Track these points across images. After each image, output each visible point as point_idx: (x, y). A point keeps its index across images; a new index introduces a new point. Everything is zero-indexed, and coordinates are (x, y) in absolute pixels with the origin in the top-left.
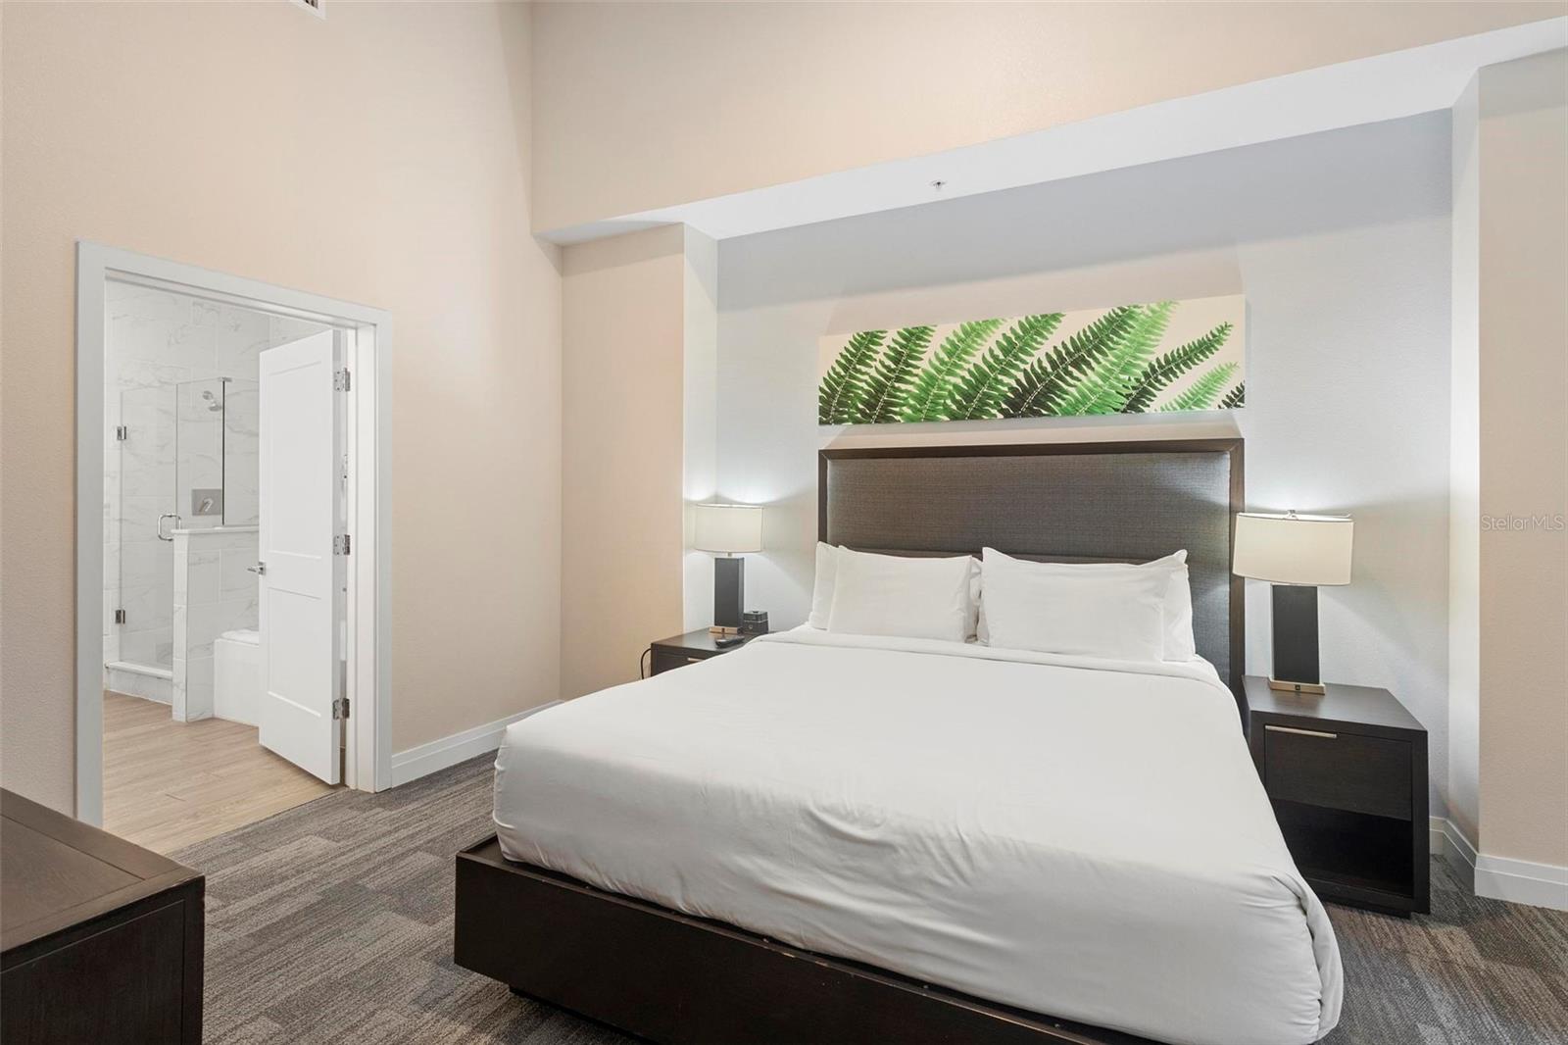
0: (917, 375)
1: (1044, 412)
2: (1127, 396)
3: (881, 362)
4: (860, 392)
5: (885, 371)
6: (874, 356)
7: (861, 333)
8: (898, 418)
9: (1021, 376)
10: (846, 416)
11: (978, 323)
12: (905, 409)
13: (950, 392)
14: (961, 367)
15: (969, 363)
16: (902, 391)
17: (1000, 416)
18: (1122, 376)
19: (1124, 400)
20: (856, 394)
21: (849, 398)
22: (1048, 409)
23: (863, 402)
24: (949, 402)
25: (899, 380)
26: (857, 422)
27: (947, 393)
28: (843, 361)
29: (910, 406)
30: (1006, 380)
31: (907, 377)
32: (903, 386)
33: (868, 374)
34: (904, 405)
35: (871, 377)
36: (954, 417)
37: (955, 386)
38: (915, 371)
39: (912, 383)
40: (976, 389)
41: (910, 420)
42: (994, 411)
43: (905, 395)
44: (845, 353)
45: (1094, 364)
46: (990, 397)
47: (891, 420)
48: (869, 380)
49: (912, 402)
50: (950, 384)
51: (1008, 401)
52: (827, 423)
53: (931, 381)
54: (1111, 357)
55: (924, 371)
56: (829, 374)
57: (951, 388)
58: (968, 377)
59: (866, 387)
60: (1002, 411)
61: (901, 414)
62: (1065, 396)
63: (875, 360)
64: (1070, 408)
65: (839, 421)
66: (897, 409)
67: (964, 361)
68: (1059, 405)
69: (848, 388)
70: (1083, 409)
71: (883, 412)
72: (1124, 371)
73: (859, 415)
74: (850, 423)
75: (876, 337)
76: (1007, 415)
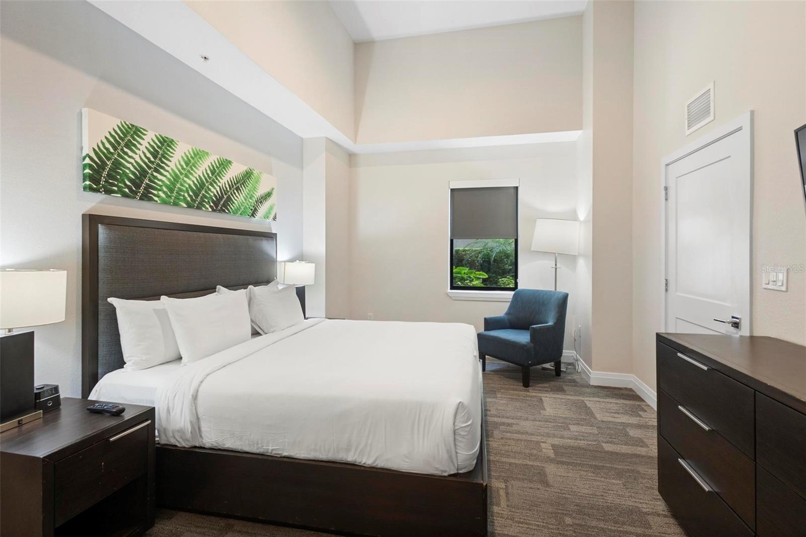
0: (168, 171)
1: (227, 211)
2: (252, 210)
3: (143, 152)
4: (128, 171)
5: (146, 161)
6: (138, 146)
7: (127, 123)
8: (156, 199)
9: (218, 189)
10: (116, 188)
11: (200, 150)
12: (161, 193)
13: (187, 188)
14: (192, 174)
15: (196, 173)
16: (159, 180)
17: (210, 210)
18: (250, 200)
19: (250, 211)
20: (124, 172)
21: (118, 174)
22: (228, 210)
23: (130, 180)
24: (186, 195)
25: (157, 171)
26: (125, 195)
27: (185, 189)
28: (112, 140)
29: (164, 192)
30: (213, 189)
31: (162, 170)
32: (159, 177)
33: (134, 159)
34: (160, 190)
35: (136, 162)
36: (190, 206)
37: (190, 186)
38: (167, 168)
39: (165, 176)
40: (200, 190)
41: (164, 202)
42: (208, 206)
43: (160, 183)
44: (113, 133)
45: (242, 192)
46: (206, 197)
47: (151, 199)
48: (135, 164)
49: (165, 189)
50: (187, 183)
51: (213, 202)
52: (97, 191)
53: (176, 178)
54: (247, 190)
55: (172, 170)
56: (98, 146)
57: (187, 186)
58: (196, 182)
59: (132, 169)
60: (211, 207)
61: (158, 196)
62: (234, 205)
63: (139, 150)
64: (235, 211)
65: (108, 192)
66: (155, 192)
67: (194, 171)
68: (231, 208)
69: (117, 165)
70: (239, 213)
71: (145, 192)
72: (251, 198)
73: (127, 190)
74: (119, 195)
75: (140, 131)
76: (213, 210)
